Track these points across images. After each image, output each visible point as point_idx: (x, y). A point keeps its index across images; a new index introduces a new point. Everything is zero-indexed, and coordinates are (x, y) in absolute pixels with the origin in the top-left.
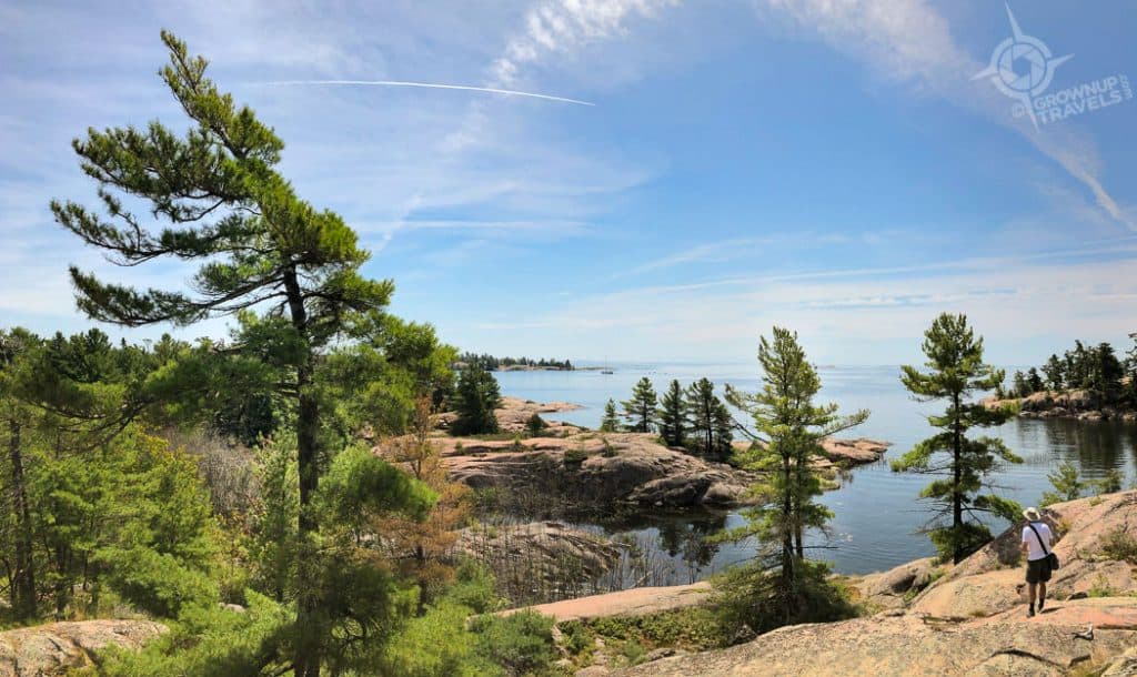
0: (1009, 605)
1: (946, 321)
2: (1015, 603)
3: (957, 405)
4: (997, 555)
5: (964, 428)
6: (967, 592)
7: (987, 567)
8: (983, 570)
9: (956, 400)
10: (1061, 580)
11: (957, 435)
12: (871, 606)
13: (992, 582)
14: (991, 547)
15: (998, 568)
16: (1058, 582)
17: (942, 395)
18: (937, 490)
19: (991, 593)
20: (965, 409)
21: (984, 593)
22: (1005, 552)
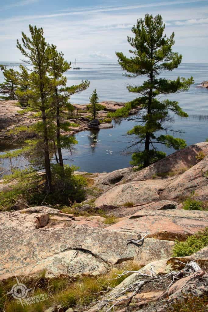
0: (150, 201)
1: (148, 20)
2: (154, 200)
3: (152, 79)
4: (156, 170)
5: (155, 94)
6: (129, 191)
7: (148, 177)
8: (145, 178)
9: (152, 76)
10: (187, 189)
11: (150, 98)
12: (96, 190)
13: (145, 186)
14: (154, 166)
15: (154, 178)
16: (184, 189)
17: (143, 73)
18: (137, 130)
19: (142, 193)
20: (156, 82)
21: (138, 192)
22: (160, 169)
